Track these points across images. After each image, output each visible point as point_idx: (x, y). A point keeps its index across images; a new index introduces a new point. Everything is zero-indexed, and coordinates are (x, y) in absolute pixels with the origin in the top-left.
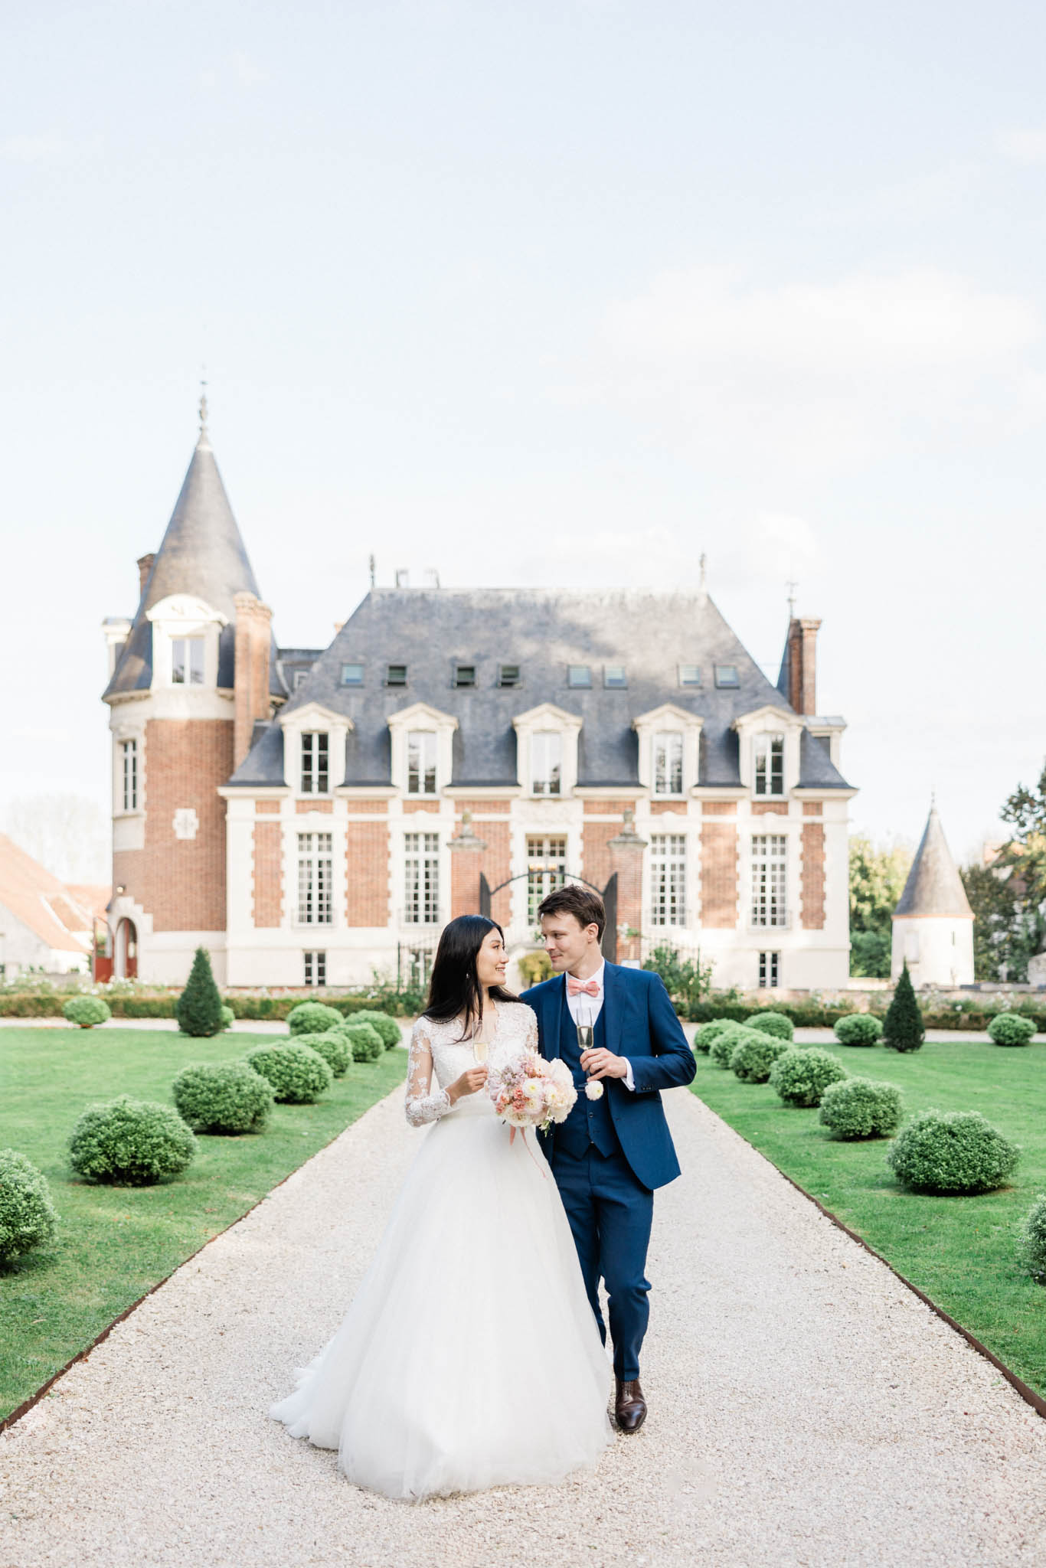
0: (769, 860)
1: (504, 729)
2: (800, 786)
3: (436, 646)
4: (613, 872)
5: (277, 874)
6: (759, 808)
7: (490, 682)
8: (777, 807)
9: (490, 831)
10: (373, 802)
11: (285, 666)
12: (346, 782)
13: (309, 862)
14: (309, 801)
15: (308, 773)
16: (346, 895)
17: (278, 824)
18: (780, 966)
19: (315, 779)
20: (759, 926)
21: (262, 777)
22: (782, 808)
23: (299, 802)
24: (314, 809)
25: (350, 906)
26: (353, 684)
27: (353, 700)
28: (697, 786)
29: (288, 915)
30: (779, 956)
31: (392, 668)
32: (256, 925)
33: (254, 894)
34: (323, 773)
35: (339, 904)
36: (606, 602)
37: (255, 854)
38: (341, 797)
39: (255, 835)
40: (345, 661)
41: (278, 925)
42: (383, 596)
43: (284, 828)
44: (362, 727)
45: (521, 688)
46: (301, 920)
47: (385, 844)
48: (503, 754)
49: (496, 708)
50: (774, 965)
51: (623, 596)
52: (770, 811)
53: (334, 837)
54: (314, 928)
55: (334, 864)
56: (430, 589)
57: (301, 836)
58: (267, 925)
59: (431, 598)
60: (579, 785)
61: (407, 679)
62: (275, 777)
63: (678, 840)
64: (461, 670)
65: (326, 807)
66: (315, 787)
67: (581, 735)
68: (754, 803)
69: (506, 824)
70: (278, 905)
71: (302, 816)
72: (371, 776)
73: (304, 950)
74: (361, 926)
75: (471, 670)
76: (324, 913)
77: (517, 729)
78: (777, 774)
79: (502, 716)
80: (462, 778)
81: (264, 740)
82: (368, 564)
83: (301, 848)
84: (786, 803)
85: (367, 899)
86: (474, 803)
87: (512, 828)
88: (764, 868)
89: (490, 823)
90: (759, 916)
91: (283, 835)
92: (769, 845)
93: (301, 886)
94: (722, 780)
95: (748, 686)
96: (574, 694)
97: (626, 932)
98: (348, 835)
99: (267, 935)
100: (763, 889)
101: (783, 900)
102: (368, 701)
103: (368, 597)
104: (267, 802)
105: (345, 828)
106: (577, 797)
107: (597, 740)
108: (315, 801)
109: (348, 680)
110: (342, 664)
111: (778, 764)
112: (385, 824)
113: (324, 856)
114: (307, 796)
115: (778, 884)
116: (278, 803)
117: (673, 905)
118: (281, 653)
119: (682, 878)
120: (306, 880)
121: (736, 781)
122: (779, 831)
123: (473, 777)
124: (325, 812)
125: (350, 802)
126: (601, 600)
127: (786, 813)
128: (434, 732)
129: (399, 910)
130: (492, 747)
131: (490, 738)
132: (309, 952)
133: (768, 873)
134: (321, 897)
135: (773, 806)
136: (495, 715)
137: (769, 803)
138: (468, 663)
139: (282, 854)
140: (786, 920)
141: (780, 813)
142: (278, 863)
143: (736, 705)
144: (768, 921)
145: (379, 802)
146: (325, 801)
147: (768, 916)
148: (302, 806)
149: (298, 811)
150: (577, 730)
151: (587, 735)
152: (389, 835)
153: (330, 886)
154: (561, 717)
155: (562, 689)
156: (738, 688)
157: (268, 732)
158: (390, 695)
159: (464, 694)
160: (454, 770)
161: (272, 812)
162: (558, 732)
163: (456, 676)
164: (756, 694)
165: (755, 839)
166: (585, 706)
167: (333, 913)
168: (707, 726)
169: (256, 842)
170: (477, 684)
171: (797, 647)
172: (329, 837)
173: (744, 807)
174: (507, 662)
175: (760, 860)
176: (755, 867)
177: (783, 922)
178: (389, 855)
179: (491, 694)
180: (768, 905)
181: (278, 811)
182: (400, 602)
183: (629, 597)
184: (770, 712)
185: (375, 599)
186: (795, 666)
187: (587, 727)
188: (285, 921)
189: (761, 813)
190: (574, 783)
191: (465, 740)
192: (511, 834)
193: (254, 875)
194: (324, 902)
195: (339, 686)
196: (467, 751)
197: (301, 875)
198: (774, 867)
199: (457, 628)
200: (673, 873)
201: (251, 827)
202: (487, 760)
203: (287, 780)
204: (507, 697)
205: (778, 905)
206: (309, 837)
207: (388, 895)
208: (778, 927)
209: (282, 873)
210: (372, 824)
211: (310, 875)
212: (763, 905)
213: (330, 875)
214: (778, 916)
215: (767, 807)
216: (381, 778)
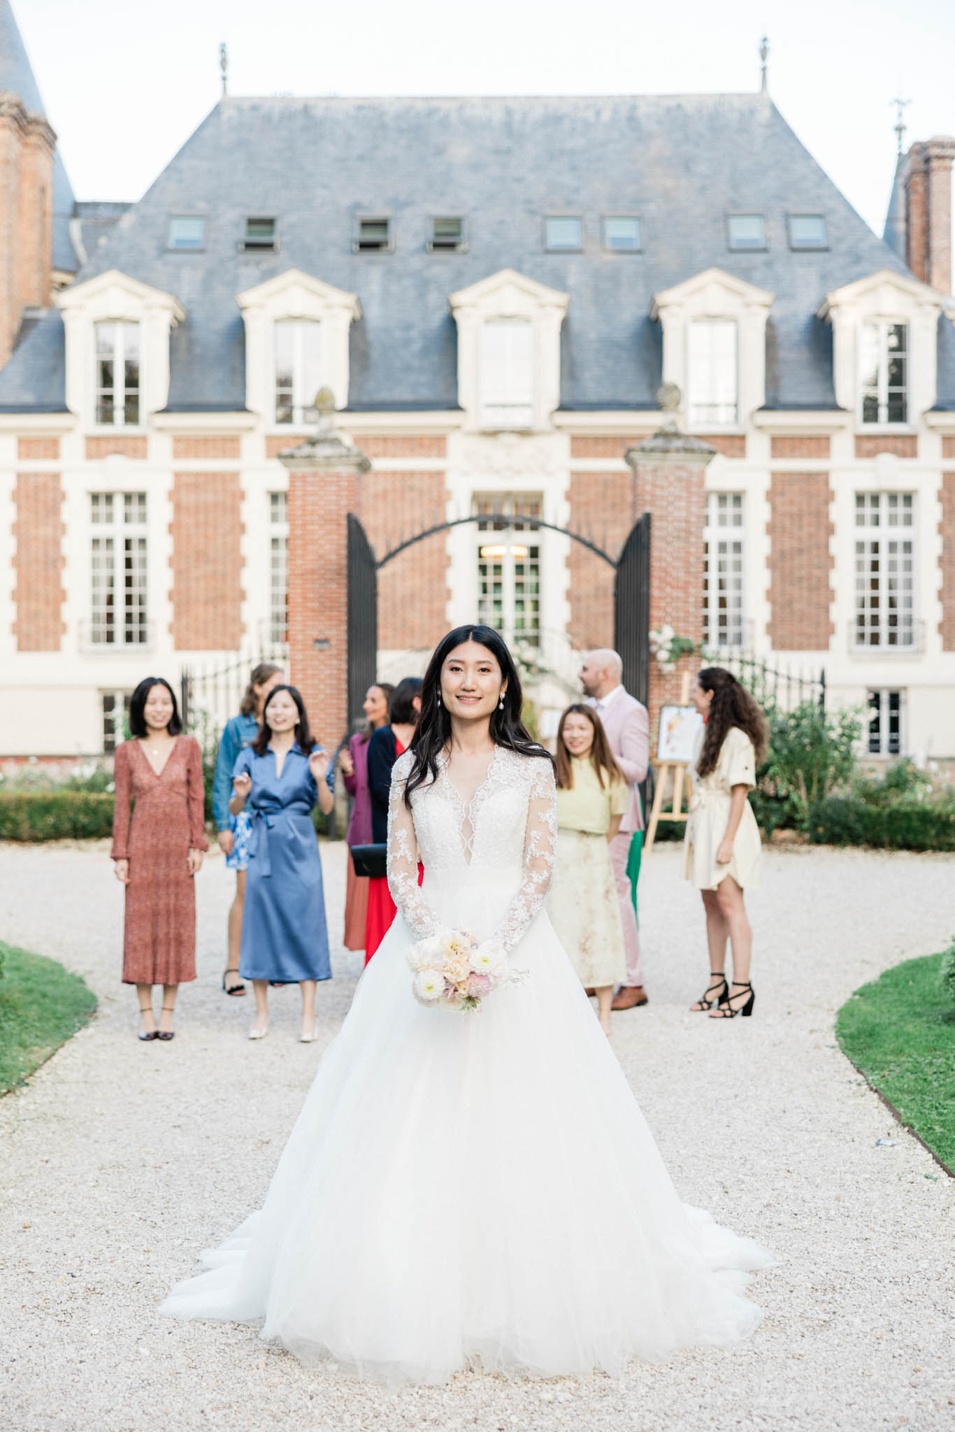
0: (884, 534)
1: (437, 319)
2: (937, 408)
3: (325, 187)
4: (639, 515)
5: (55, 562)
6: (868, 445)
7: (414, 244)
8: (899, 444)
9: (412, 488)
10: (214, 440)
11: (84, 229)
12: (168, 406)
13: (109, 542)
14: (107, 439)
15: (107, 391)
16: (171, 596)
17: (56, 477)
18: (904, 714)
19: (119, 401)
20: (867, 647)
21: (28, 398)
22: (907, 446)
23: (91, 439)
24: (116, 452)
25: (177, 614)
26: (186, 249)
27: (186, 274)
28: (764, 408)
29: (72, 629)
30: (902, 697)
31: (252, 222)
32: (20, 648)
33: (16, 596)
34: (132, 391)
35: (159, 612)
36: (606, 116)
37: (17, 529)
38: (160, 429)
39: (16, 496)
40: (175, 211)
41: (57, 647)
42: (239, 109)
43: (66, 483)
44: (199, 316)
45: (465, 253)
46: (95, 638)
47: (235, 510)
48: (435, 359)
49: (423, 285)
50: (894, 713)
51: (634, 108)
52: (886, 450)
53: (150, 499)
54: (117, 652)
55: (150, 543)
56: (318, 98)
57: (95, 498)
58: (37, 648)
59: (319, 112)
60: (563, 408)
61: (275, 238)
62: (51, 398)
63: (730, 501)
64: (366, 225)
65: (135, 449)
66: (119, 414)
67: (565, 325)
68: (859, 438)
69: (439, 475)
70: (57, 615)
71: (95, 464)
72: (212, 395)
73: (100, 689)
74: (197, 648)
75: (383, 225)
76: (135, 627)
77: (458, 315)
78: (896, 389)
79: (433, 298)
80: (365, 398)
81: (34, 337)
82: (217, 58)
83: (95, 518)
84: (913, 438)
85: (206, 603)
86: (385, 439)
87: (451, 482)
88: (875, 548)
89: (412, 474)
90: (868, 629)
91: (63, 496)
92: (884, 509)
93: (95, 581)
94: (804, 399)
95: (844, 247)
96: (553, 260)
97: (669, 646)
98: (174, 495)
99: (39, 664)
100: (875, 584)
101: (909, 603)
102: (210, 274)
103: (217, 111)
104: (37, 441)
105: (168, 483)
106: (559, 428)
107: (592, 335)
108: (117, 438)
109: (178, 241)
110: (171, 216)
111: (898, 375)
112: (235, 476)
113: (134, 531)
114: (106, 430)
115: (900, 575)
116: (55, 443)
117: (723, 611)
118: (77, 209)
119: (738, 566)
120: (104, 573)
121: (829, 400)
122: (901, 483)
123: (384, 396)
124: (135, 457)
125: (177, 440)
126: (598, 113)
127: (914, 454)
128: (317, 321)
129: (260, 622)
130: (417, 347)
131: (414, 334)
132: (109, 694)
133: (884, 557)
134: (129, 599)
135: (890, 443)
136: (422, 296)
137: (885, 437)
138: (378, 213)
139: (63, 528)
140: (915, 637)
141: (903, 454)
142: (57, 543)
143: (824, 277)
144: (884, 638)
145: (225, 439)
146: (135, 438)
147: (884, 629)
148: (96, 448)
149: (89, 456)
150: (558, 316)
151: (575, 327)
152: (242, 496)
153: (144, 580)
154: (529, 293)
155: (533, 254)
156: (826, 250)
157: (42, 326)
158: (247, 264)
159: (370, 263)
160: (351, 384)
161: (46, 457)
162: (527, 320)
163: (359, 235)
164: (857, 259)
165: (860, 499)
166: (572, 281)
167: (149, 628)
168: (777, 313)
169: (19, 508)
170: (391, 246)
171: (920, 189)
172: (142, 498)
173: (842, 446)
174: (443, 211)
175: (869, 534)
176: (860, 547)
177: (909, 640)
178: (242, 528)
179: (416, 262)
180: (884, 612)
181: (56, 456)
182: (268, 118)
183: (643, 110)
184: (887, 283)
185: (228, 113)
186: (916, 221)
187: (576, 315)
188: (68, 641)
189: (871, 454)
190: (555, 405)
191: (371, 336)
192: (449, 493)
193: (16, 562)
194: (135, 609)
195: (164, 250)
196: (375, 354)
197: (95, 563)
198: (893, 547)
199: (361, 158)
200: (723, 557)
201: (10, 482)
202: (408, 369)
203: (71, 402)
204: (443, 265)
205: (900, 611)
206: (109, 498)
207: (242, 596)
208: (899, 648)
209: (64, 559)
210: (213, 477)
211: (111, 563)
212: (875, 611)
213: (144, 562)
214: (901, 630)
215: (882, 443)
216: (226, 399)
